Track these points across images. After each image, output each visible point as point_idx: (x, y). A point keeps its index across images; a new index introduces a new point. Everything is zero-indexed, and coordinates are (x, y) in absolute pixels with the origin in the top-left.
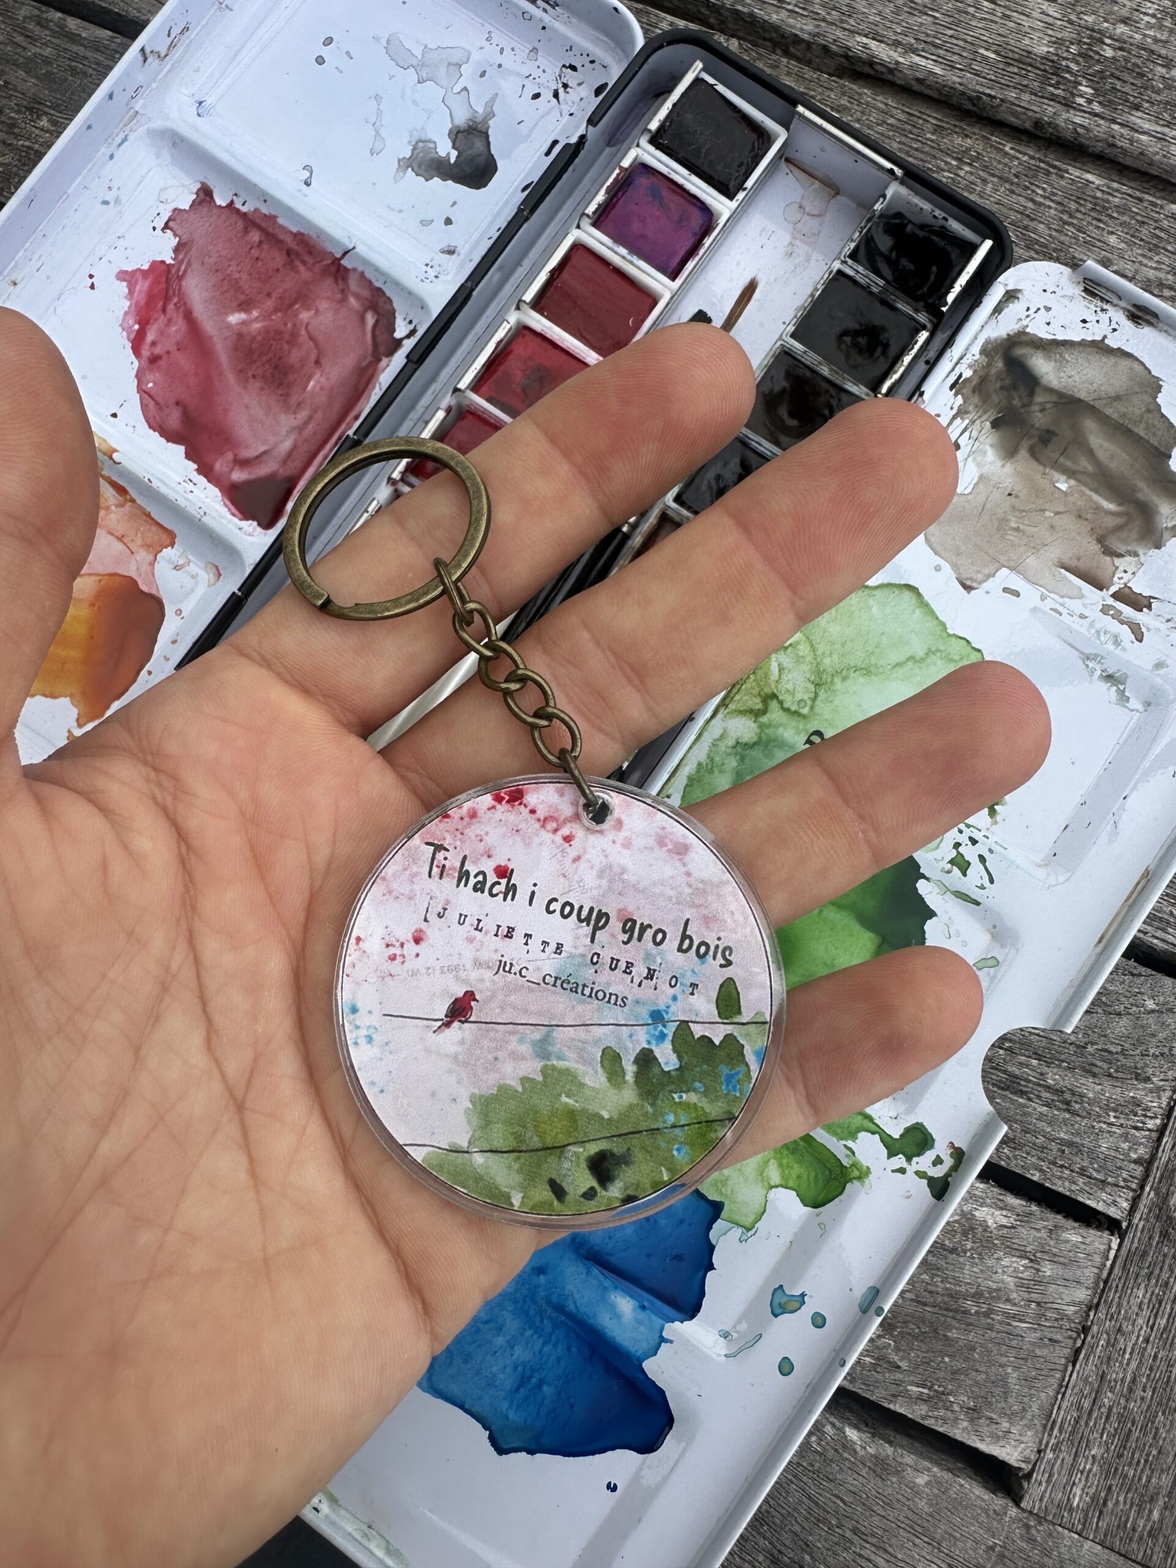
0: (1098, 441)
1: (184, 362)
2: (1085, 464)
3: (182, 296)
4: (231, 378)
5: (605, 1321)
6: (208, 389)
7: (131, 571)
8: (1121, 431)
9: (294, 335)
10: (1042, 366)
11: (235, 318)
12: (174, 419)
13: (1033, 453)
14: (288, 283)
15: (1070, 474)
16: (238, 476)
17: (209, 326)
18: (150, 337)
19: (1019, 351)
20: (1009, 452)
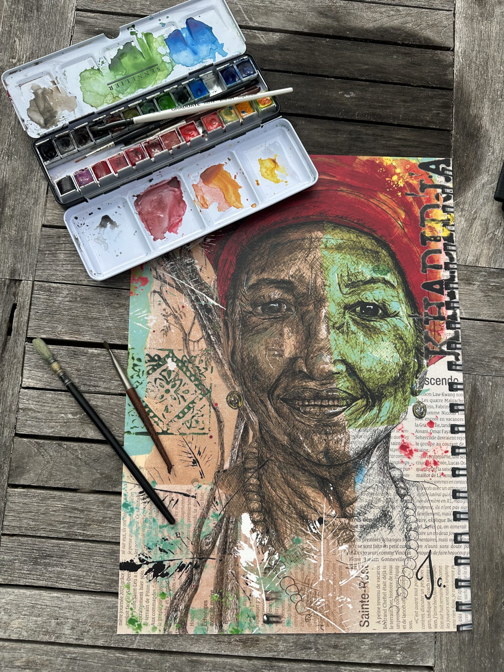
0: (42, 106)
1: (175, 213)
2: (46, 104)
3: (169, 225)
4: (168, 206)
5: (188, 34)
6: (173, 207)
7: (202, 184)
8: (38, 106)
9: (154, 208)
10: (42, 121)
11: (162, 216)
12: (182, 204)
13: (53, 110)
14: (150, 217)
15: (50, 104)
16: (176, 190)
17: (167, 217)
18: (178, 220)
19: (44, 125)
20: (56, 112)
